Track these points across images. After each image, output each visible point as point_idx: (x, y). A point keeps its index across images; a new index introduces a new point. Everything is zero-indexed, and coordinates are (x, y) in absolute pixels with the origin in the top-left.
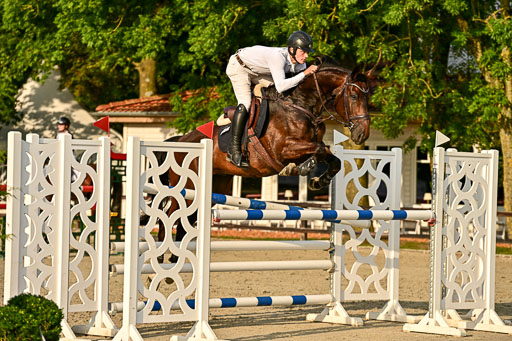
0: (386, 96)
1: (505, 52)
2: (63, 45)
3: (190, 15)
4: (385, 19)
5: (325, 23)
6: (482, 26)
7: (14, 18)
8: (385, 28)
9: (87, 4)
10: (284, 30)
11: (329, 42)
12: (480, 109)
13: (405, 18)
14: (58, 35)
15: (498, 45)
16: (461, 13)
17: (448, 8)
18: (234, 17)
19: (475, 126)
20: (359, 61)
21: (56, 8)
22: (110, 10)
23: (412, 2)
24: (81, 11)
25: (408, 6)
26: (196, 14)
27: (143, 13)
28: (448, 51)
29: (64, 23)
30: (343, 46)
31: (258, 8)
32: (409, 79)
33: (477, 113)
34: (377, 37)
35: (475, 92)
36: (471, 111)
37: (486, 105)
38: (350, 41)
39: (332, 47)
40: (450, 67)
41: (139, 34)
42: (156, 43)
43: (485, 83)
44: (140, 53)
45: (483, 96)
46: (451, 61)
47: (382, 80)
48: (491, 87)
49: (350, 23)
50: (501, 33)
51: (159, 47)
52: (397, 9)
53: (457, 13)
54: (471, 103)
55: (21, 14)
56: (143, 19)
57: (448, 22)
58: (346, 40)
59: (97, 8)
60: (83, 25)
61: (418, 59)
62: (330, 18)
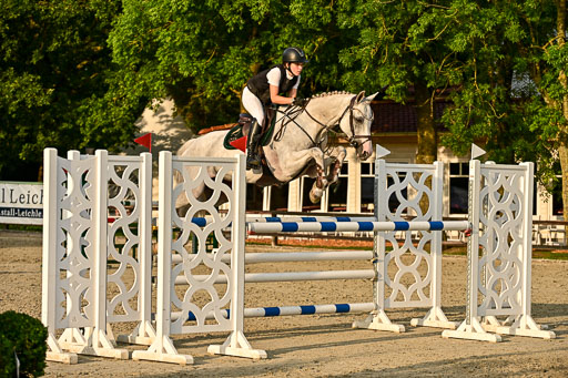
0: (454, 117)
1: (562, 76)
2: (164, 75)
3: (276, 45)
4: (451, 47)
5: (397, 51)
6: (540, 53)
7: (121, 53)
8: (453, 56)
9: (183, 37)
10: (358, 57)
11: (402, 69)
12: (540, 127)
13: (469, 45)
14: (160, 67)
15: (555, 69)
16: (522, 41)
17: (509, 36)
18: (314, 47)
19: (537, 143)
20: (428, 86)
21: (157, 43)
22: (205, 43)
23: (475, 31)
24: (178, 44)
25: (472, 34)
26: (281, 45)
27: (233, 46)
28: (511, 75)
29: (164, 56)
30: (415, 72)
31: (337, 39)
32: (475, 101)
33: (539, 131)
34: (445, 63)
35: (536, 113)
36: (532, 129)
37: (546, 124)
38: (421, 67)
39: (404, 73)
40: (513, 91)
41: (230, 64)
42: (245, 71)
43: (545, 104)
44: (231, 81)
45: (543, 116)
46: (514, 85)
47: (451, 103)
48: (550, 107)
49: (421, 51)
50: (556, 58)
51: (248, 75)
52: (462, 37)
53: (517, 40)
54: (532, 123)
55: (128, 50)
56: (234, 50)
57: (510, 49)
58: (418, 66)
59: (192, 41)
60: (180, 57)
61: (483, 84)
62: (403, 47)
